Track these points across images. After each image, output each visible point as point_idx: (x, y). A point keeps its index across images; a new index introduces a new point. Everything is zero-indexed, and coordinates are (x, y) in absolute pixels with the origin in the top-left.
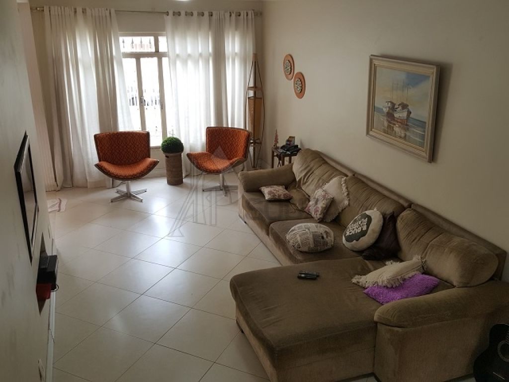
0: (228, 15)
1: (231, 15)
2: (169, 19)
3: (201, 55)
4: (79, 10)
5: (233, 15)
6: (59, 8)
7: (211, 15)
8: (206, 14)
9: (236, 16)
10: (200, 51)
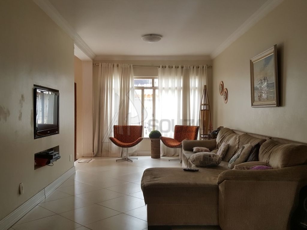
0: (192, 67)
1: (193, 68)
2: (160, 70)
3: (176, 88)
4: (115, 65)
5: (195, 68)
6: (106, 64)
7: (182, 68)
8: (180, 67)
9: (196, 68)
10: (176, 86)
